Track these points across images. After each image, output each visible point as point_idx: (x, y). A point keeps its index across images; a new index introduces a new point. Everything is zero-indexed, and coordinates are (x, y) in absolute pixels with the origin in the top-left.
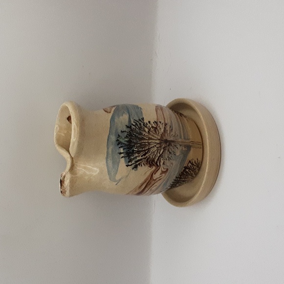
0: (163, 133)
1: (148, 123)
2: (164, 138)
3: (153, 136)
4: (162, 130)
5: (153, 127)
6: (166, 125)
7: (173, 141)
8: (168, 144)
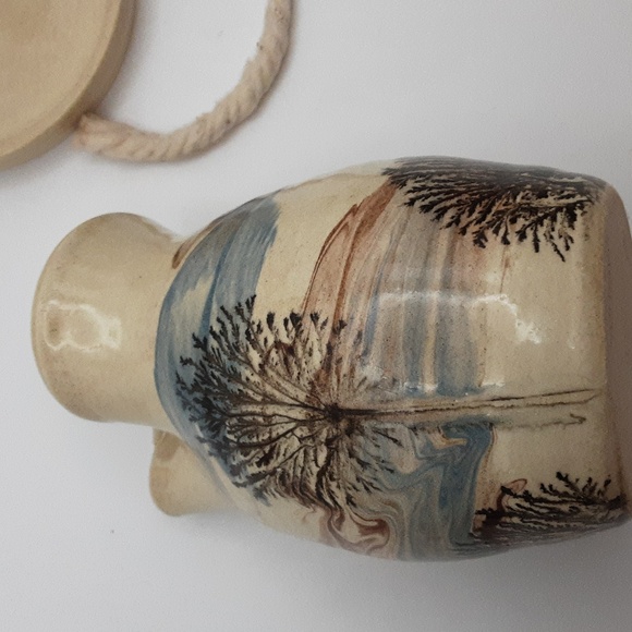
0: (317, 377)
1: (265, 325)
2: (325, 399)
3: (277, 387)
4: (317, 359)
5: (278, 344)
6: (339, 326)
7: (369, 414)
8: (343, 425)
